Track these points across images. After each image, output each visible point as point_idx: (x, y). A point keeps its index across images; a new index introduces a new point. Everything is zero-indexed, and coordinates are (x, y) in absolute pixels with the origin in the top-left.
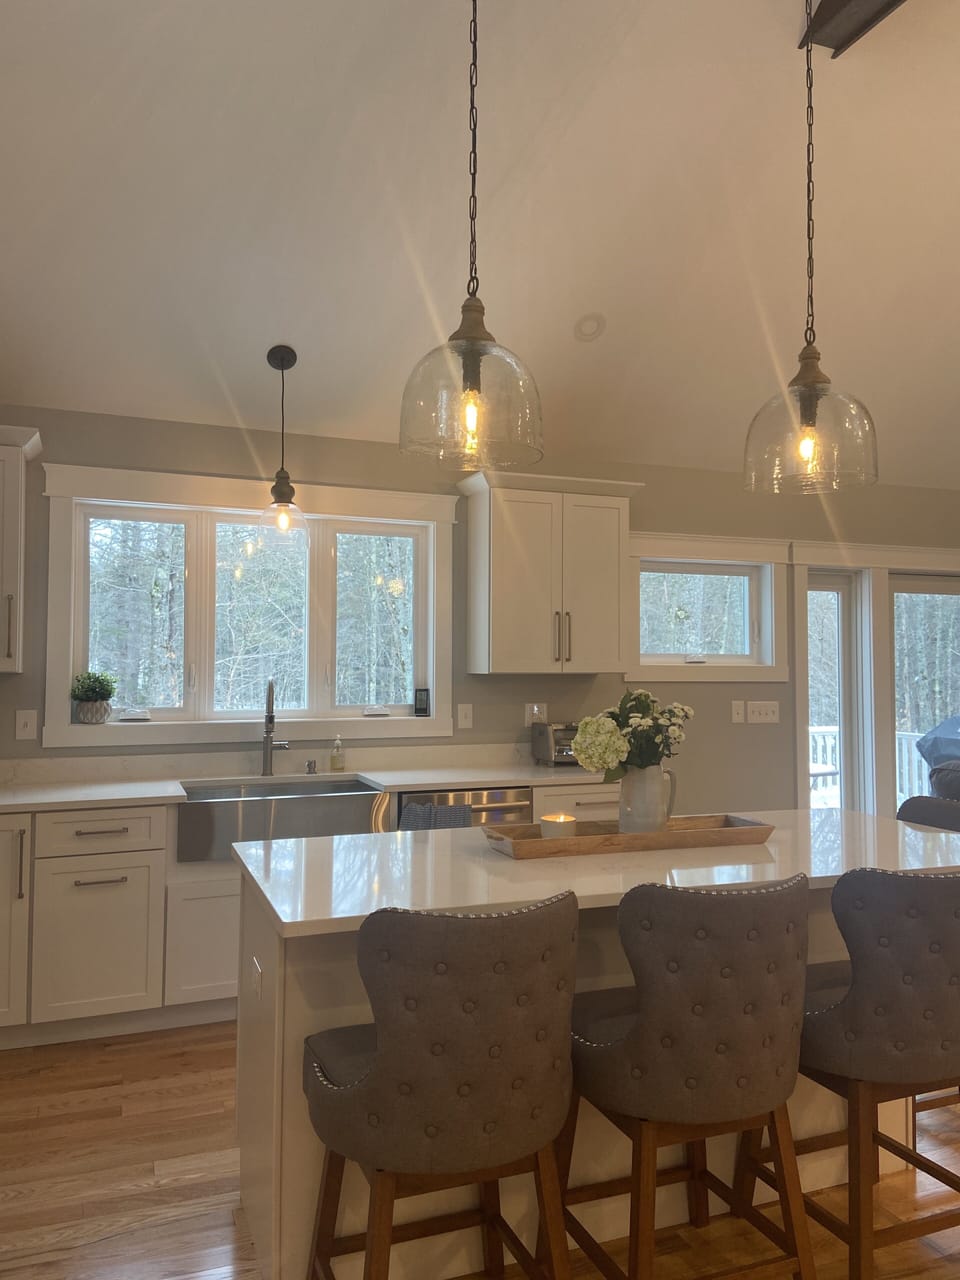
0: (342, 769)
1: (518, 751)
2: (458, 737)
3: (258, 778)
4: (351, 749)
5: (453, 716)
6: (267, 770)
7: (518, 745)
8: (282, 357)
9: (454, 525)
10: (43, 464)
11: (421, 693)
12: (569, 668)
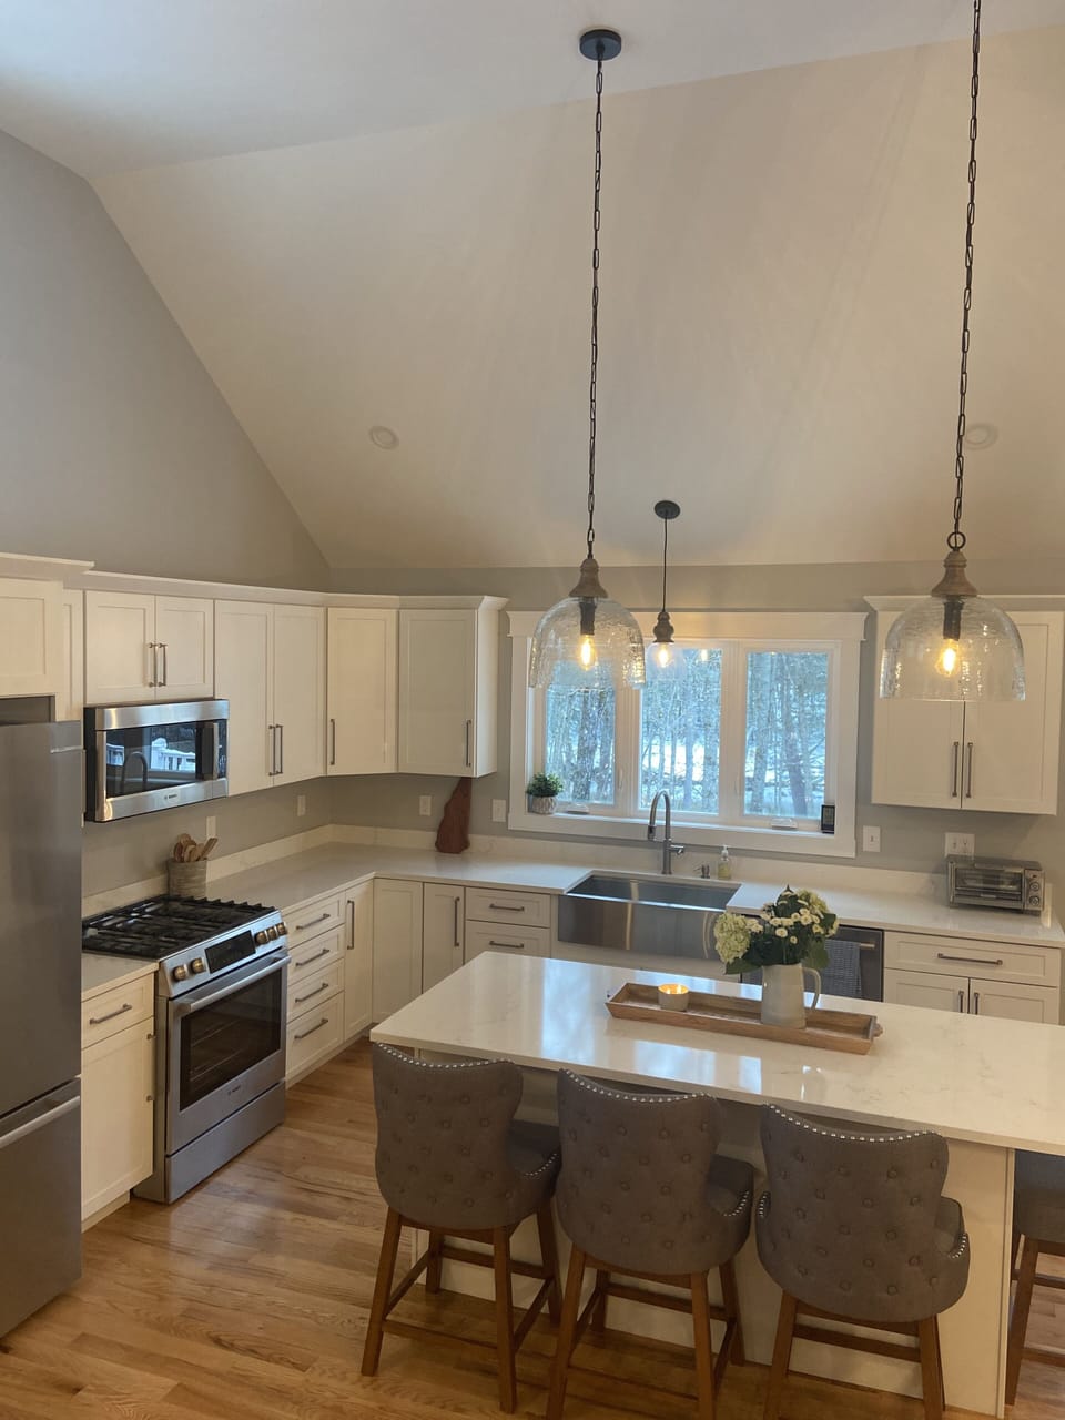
0: (729, 878)
1: (933, 883)
2: (861, 859)
3: (656, 875)
4: (748, 859)
5: (856, 838)
6: (666, 869)
7: (934, 875)
8: (667, 510)
9: (862, 642)
10: (508, 613)
11: (828, 809)
12: (969, 805)
